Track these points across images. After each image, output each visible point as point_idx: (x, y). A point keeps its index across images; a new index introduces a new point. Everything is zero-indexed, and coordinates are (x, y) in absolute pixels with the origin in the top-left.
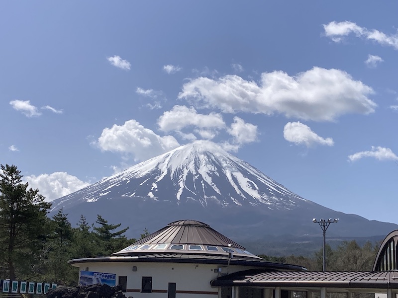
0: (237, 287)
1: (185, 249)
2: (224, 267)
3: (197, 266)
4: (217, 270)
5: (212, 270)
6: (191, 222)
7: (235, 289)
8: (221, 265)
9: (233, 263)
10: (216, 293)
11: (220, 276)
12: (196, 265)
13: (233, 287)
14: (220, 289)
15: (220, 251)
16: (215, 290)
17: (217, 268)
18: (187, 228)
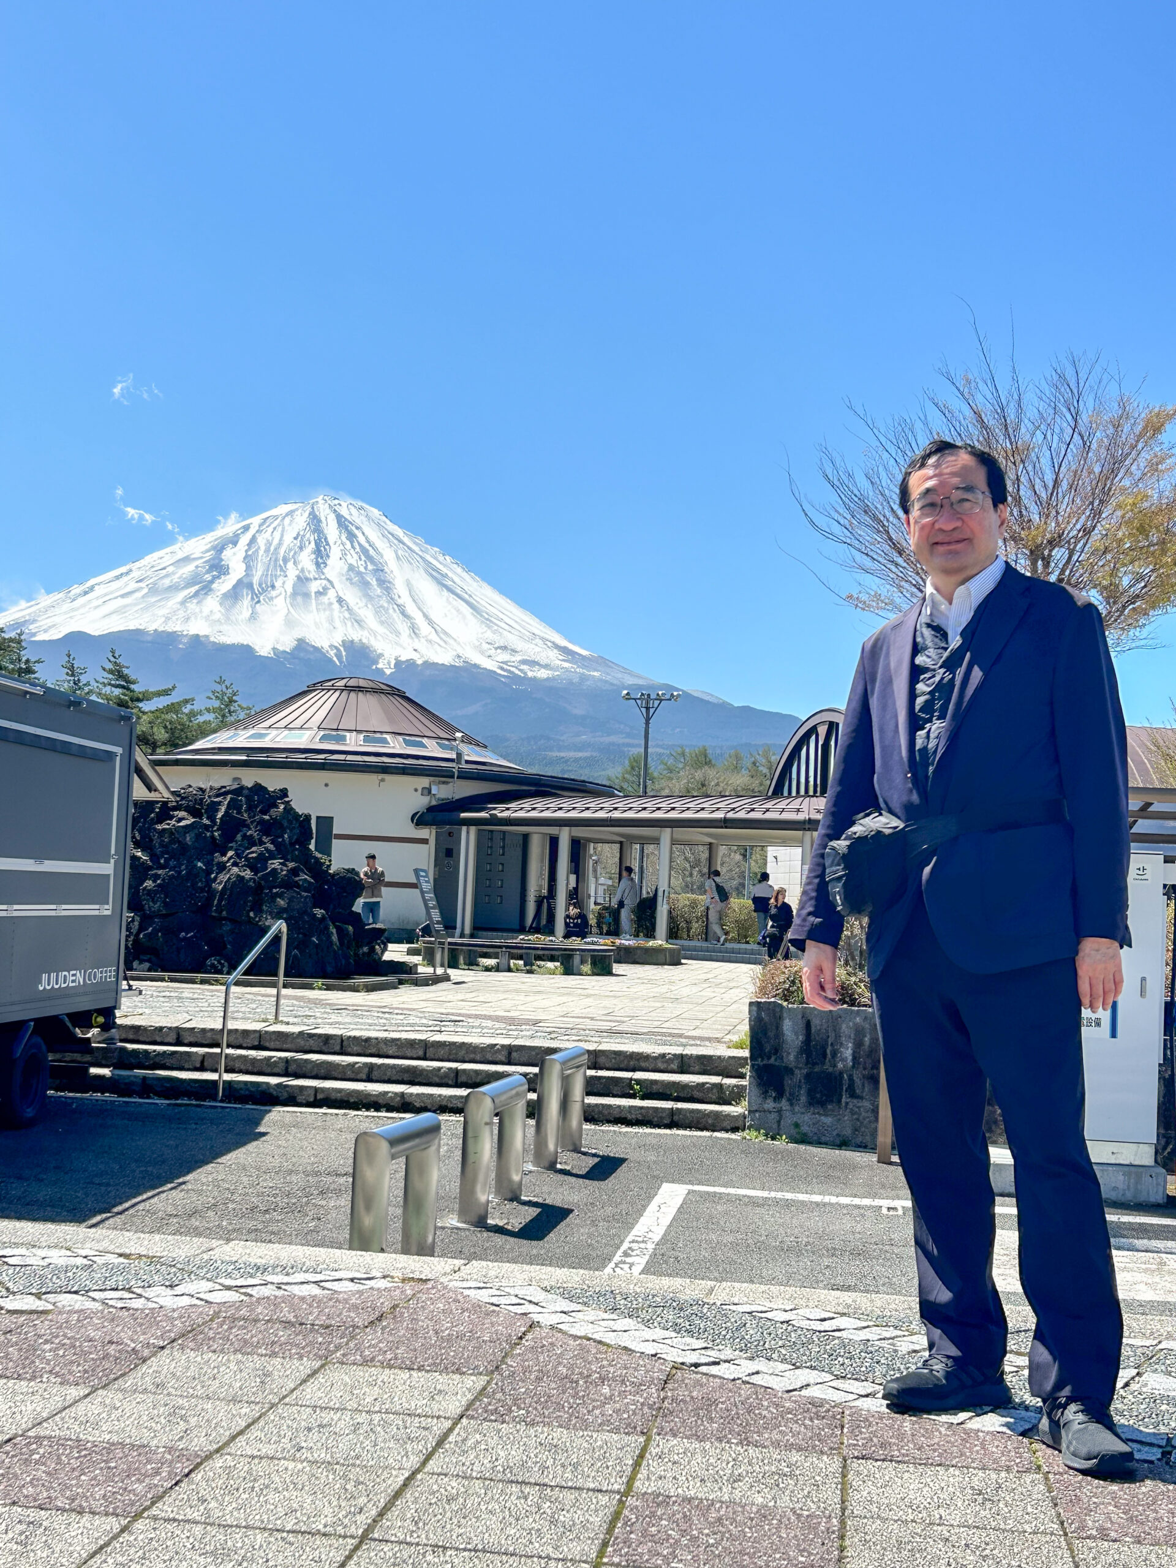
0: (473, 829)
1: (353, 742)
2: (444, 783)
3: (383, 780)
4: (427, 791)
5: (416, 790)
6: (362, 683)
7: (468, 832)
8: (437, 779)
9: (464, 776)
10: (425, 841)
11: (434, 803)
12: (381, 776)
13: (464, 828)
14: (434, 832)
15: (433, 749)
16: (424, 833)
17: (428, 786)
18: (353, 694)
